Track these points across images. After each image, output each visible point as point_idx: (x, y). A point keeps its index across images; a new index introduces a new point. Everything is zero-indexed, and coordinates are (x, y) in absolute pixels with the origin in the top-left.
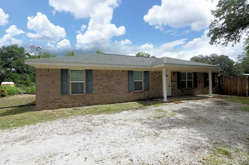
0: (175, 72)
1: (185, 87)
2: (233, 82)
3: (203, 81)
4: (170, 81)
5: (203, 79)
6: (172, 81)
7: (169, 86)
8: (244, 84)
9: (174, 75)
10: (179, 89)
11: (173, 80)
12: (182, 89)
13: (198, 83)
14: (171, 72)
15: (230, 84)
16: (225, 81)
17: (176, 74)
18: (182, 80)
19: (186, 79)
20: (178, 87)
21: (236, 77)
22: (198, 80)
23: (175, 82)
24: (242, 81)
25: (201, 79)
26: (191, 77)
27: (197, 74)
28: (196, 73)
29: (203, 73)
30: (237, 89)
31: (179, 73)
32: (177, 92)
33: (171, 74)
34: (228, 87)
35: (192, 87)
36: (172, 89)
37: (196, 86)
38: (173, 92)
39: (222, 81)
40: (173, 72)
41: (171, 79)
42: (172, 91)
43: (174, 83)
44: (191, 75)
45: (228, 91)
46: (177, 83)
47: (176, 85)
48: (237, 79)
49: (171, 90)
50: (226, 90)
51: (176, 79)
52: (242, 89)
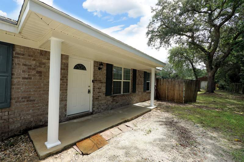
0: (101, 64)
1: (120, 93)
2: (171, 86)
3: (143, 83)
4: (92, 81)
5: (142, 79)
6: (96, 80)
7: (89, 92)
8: (181, 89)
9: (100, 69)
10: (108, 97)
11: (98, 79)
12: (114, 96)
13: (137, 86)
14: (95, 62)
15: (168, 88)
16: (163, 85)
17: (104, 68)
18: (114, 80)
19: (121, 79)
20: (108, 93)
21: (174, 80)
22: (137, 81)
23: (102, 83)
24: (180, 85)
25: (140, 80)
26: (129, 76)
27: (137, 72)
28: (136, 70)
29: (143, 72)
30: (174, 94)
31: (110, 67)
32: (103, 102)
33: (94, 66)
34: (165, 92)
35: (129, 92)
36: (93, 97)
37: (134, 90)
38: (96, 103)
39: (160, 84)
40: (97, 62)
41: (94, 76)
42: (93, 101)
43: (98, 85)
44: (129, 73)
45: (165, 96)
46: (105, 84)
47: (104, 89)
48: (175, 83)
49: (91, 99)
50: (164, 95)
51: (103, 78)
52: (179, 95)
